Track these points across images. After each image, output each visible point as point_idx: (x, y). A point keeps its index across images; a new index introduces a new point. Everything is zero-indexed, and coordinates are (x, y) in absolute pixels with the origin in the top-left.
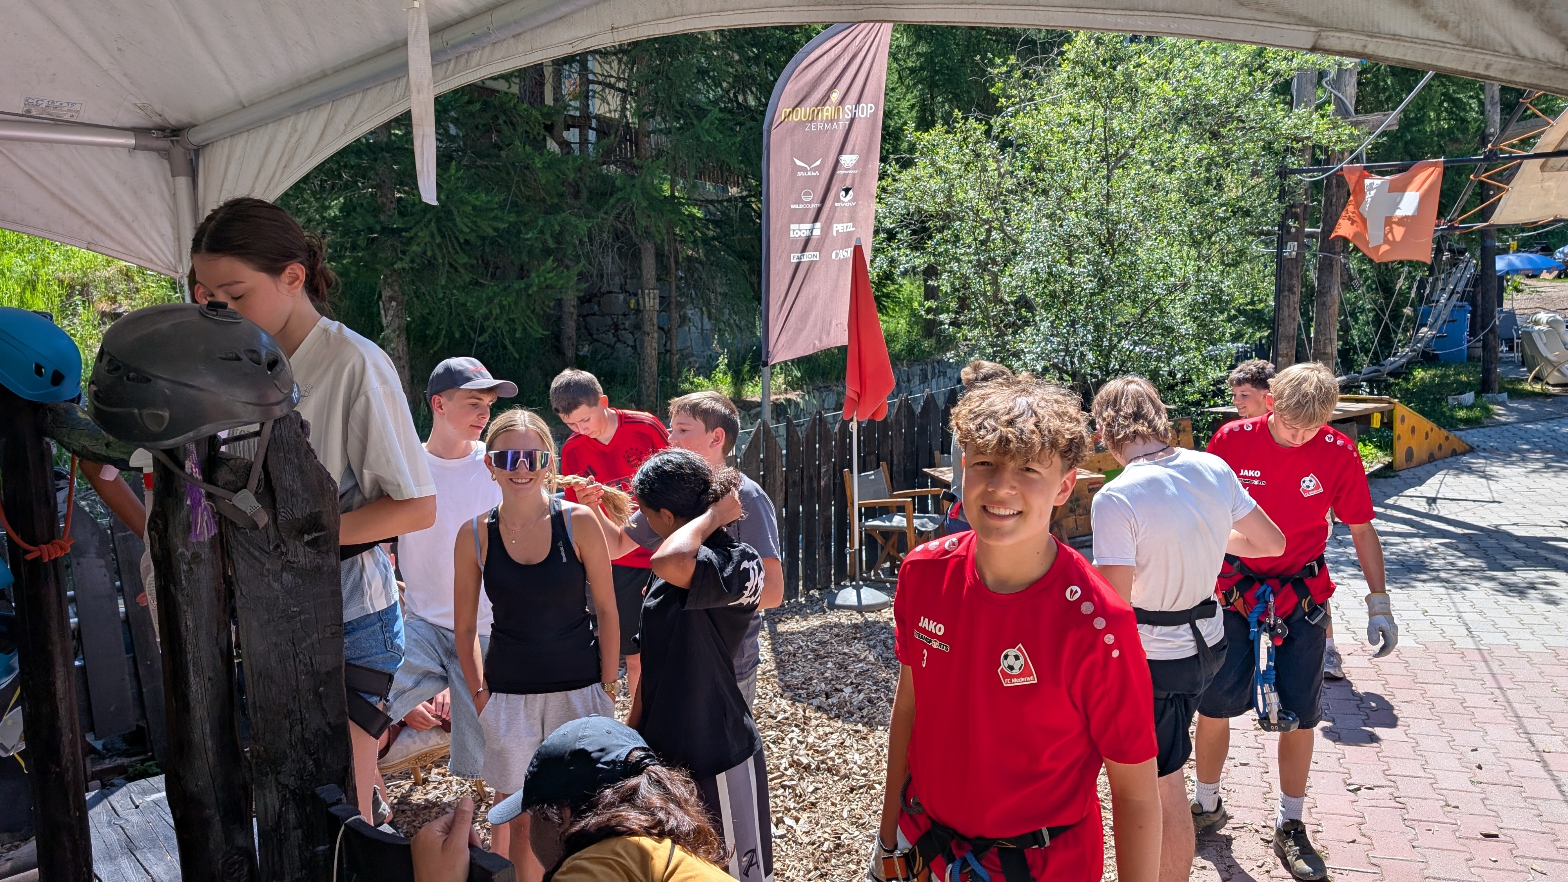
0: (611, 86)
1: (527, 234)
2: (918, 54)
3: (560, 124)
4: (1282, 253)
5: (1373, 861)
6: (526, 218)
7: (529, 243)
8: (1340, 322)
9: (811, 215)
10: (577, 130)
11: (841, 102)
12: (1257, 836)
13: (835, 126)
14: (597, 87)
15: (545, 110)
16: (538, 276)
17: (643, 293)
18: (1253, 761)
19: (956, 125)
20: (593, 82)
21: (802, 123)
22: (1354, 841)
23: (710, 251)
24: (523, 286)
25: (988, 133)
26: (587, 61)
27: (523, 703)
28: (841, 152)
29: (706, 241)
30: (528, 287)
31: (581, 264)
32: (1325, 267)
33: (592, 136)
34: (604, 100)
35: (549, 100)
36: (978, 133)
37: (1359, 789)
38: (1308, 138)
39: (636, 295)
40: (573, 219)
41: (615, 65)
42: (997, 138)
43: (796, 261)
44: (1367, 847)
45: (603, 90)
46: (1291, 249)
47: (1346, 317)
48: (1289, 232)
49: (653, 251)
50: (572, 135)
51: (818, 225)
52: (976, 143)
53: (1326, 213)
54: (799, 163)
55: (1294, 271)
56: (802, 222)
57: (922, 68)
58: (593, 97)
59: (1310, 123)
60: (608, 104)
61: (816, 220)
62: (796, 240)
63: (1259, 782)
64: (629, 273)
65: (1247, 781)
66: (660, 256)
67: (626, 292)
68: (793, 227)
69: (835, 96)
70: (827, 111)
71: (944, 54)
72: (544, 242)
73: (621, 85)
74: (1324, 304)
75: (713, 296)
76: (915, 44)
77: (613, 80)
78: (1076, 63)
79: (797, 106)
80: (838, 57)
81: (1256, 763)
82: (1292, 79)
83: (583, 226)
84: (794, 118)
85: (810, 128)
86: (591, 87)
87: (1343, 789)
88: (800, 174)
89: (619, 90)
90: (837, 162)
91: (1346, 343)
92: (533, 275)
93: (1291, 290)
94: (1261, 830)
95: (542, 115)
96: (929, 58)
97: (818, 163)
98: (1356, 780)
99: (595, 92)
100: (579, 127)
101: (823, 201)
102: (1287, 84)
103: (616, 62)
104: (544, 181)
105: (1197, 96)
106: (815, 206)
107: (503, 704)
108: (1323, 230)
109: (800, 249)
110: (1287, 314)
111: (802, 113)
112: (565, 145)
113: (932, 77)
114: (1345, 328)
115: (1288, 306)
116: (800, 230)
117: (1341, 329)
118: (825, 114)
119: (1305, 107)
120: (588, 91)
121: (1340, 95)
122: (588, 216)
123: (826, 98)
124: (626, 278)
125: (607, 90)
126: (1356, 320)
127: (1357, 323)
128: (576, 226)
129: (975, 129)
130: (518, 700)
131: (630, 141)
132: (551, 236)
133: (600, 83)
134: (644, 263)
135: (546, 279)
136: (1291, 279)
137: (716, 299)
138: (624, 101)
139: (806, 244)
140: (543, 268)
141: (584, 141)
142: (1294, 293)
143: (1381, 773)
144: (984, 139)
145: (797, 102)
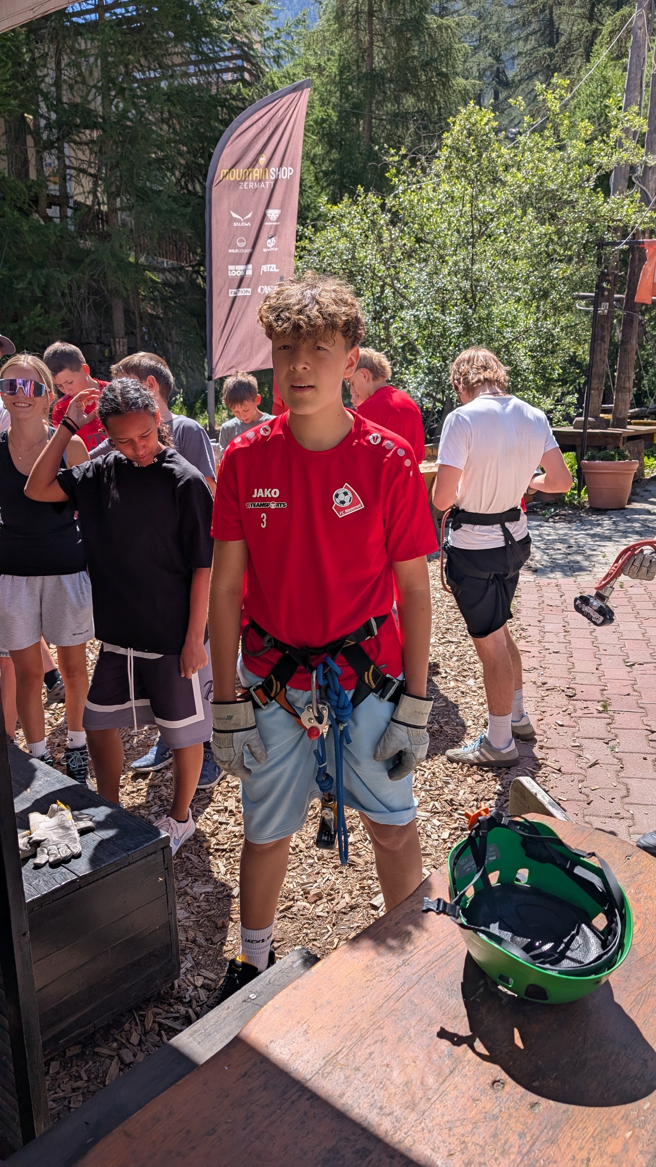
0: (84, 171)
1: (19, 284)
2: (330, 160)
3: (43, 203)
4: (597, 311)
5: (641, 705)
6: (17, 272)
7: (20, 292)
8: (636, 374)
9: (245, 258)
10: (58, 208)
11: (268, 165)
12: (563, 694)
13: (263, 185)
14: (73, 172)
15: (29, 183)
16: (29, 319)
17: (114, 340)
18: (562, 650)
19: (359, 198)
20: (69, 167)
21: (237, 183)
22: (628, 695)
23: (167, 308)
24: (17, 327)
25: (383, 206)
26: (64, 148)
27: (25, 582)
28: (267, 207)
29: (164, 299)
30: (21, 328)
31: (63, 312)
32: (628, 323)
33: (70, 212)
34: (79, 183)
35: (33, 175)
36: (375, 206)
37: (633, 665)
38: (620, 220)
39: (109, 346)
40: (56, 273)
41: (87, 152)
42: (390, 211)
43: (232, 295)
44: (637, 698)
45: (78, 175)
46: (604, 309)
47: (640, 370)
48: (603, 295)
49: (121, 307)
50: (54, 212)
51: (250, 266)
52: (374, 214)
53: (630, 281)
54: (234, 215)
55: (606, 325)
56: (238, 264)
57: (333, 172)
58: (70, 180)
59: (622, 207)
60: (82, 186)
61: (248, 262)
62: (233, 278)
63: (566, 662)
64: (103, 328)
65: (557, 662)
66: (127, 312)
67: (101, 343)
68: (231, 267)
69: (263, 160)
70: (257, 173)
71: (351, 161)
72: (33, 291)
73: (92, 171)
74: (625, 350)
75: (170, 346)
76: (328, 152)
77: (85, 166)
78: (452, 148)
79: (233, 167)
80: (265, 127)
81: (565, 651)
82: (611, 172)
83: (65, 279)
84: (230, 178)
85: (243, 186)
86: (68, 171)
87: (622, 665)
88: (235, 224)
89: (91, 175)
90: (265, 215)
91: (639, 389)
92: (25, 318)
93: (603, 339)
94: (566, 690)
95: (27, 187)
96: (340, 164)
97: (249, 216)
98: (632, 660)
99: (71, 176)
100: (59, 205)
101: (254, 247)
102: (608, 175)
103: (88, 151)
104: (31, 242)
105: (541, 184)
106: (248, 251)
107: (10, 583)
108: (627, 295)
109: (236, 285)
110: (599, 358)
111: (236, 174)
112: (49, 219)
113: (341, 180)
114: (639, 378)
115: (600, 351)
116: (236, 271)
117: (636, 379)
118: (255, 175)
119: (620, 195)
120: (65, 176)
121: (644, 188)
122: (68, 274)
123: (256, 160)
124: (100, 332)
125: (81, 175)
126: (647, 372)
127: (647, 374)
128: (59, 279)
129: (373, 203)
130: (22, 581)
131: (102, 219)
132: (38, 286)
133: (74, 168)
134: (115, 317)
135: (35, 322)
136: (603, 331)
137: (173, 347)
138: (96, 185)
139: (241, 282)
140: (32, 312)
141: (63, 217)
142: (604, 342)
143: (649, 655)
144: (380, 212)
145: (233, 163)
